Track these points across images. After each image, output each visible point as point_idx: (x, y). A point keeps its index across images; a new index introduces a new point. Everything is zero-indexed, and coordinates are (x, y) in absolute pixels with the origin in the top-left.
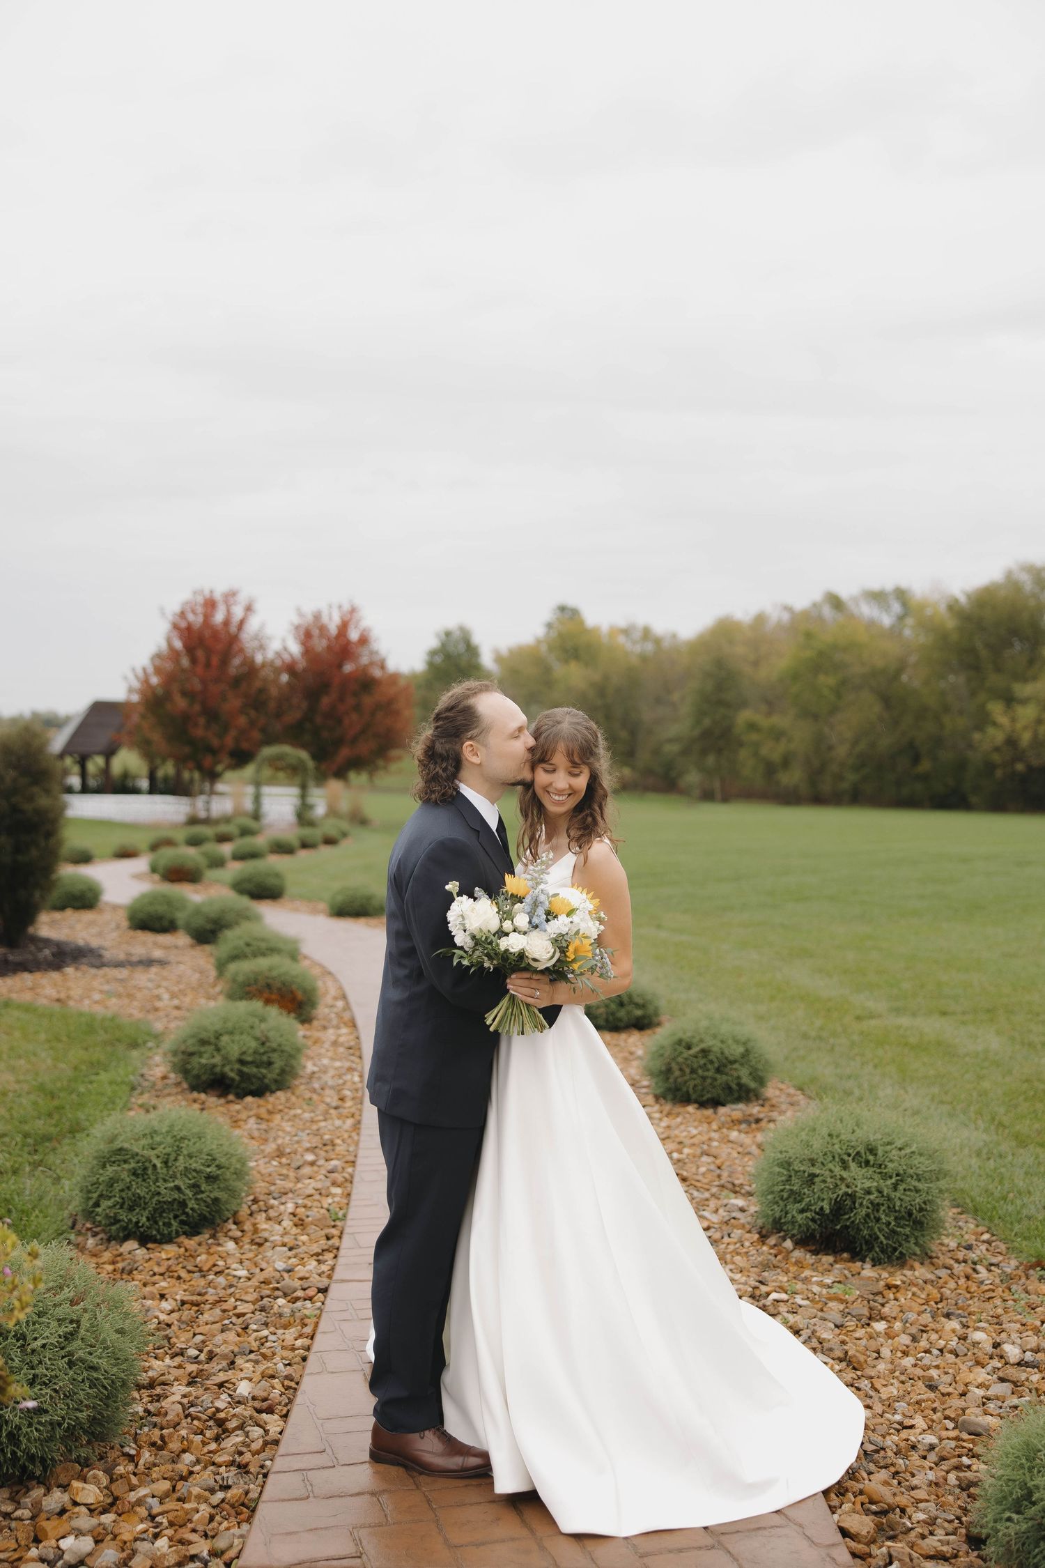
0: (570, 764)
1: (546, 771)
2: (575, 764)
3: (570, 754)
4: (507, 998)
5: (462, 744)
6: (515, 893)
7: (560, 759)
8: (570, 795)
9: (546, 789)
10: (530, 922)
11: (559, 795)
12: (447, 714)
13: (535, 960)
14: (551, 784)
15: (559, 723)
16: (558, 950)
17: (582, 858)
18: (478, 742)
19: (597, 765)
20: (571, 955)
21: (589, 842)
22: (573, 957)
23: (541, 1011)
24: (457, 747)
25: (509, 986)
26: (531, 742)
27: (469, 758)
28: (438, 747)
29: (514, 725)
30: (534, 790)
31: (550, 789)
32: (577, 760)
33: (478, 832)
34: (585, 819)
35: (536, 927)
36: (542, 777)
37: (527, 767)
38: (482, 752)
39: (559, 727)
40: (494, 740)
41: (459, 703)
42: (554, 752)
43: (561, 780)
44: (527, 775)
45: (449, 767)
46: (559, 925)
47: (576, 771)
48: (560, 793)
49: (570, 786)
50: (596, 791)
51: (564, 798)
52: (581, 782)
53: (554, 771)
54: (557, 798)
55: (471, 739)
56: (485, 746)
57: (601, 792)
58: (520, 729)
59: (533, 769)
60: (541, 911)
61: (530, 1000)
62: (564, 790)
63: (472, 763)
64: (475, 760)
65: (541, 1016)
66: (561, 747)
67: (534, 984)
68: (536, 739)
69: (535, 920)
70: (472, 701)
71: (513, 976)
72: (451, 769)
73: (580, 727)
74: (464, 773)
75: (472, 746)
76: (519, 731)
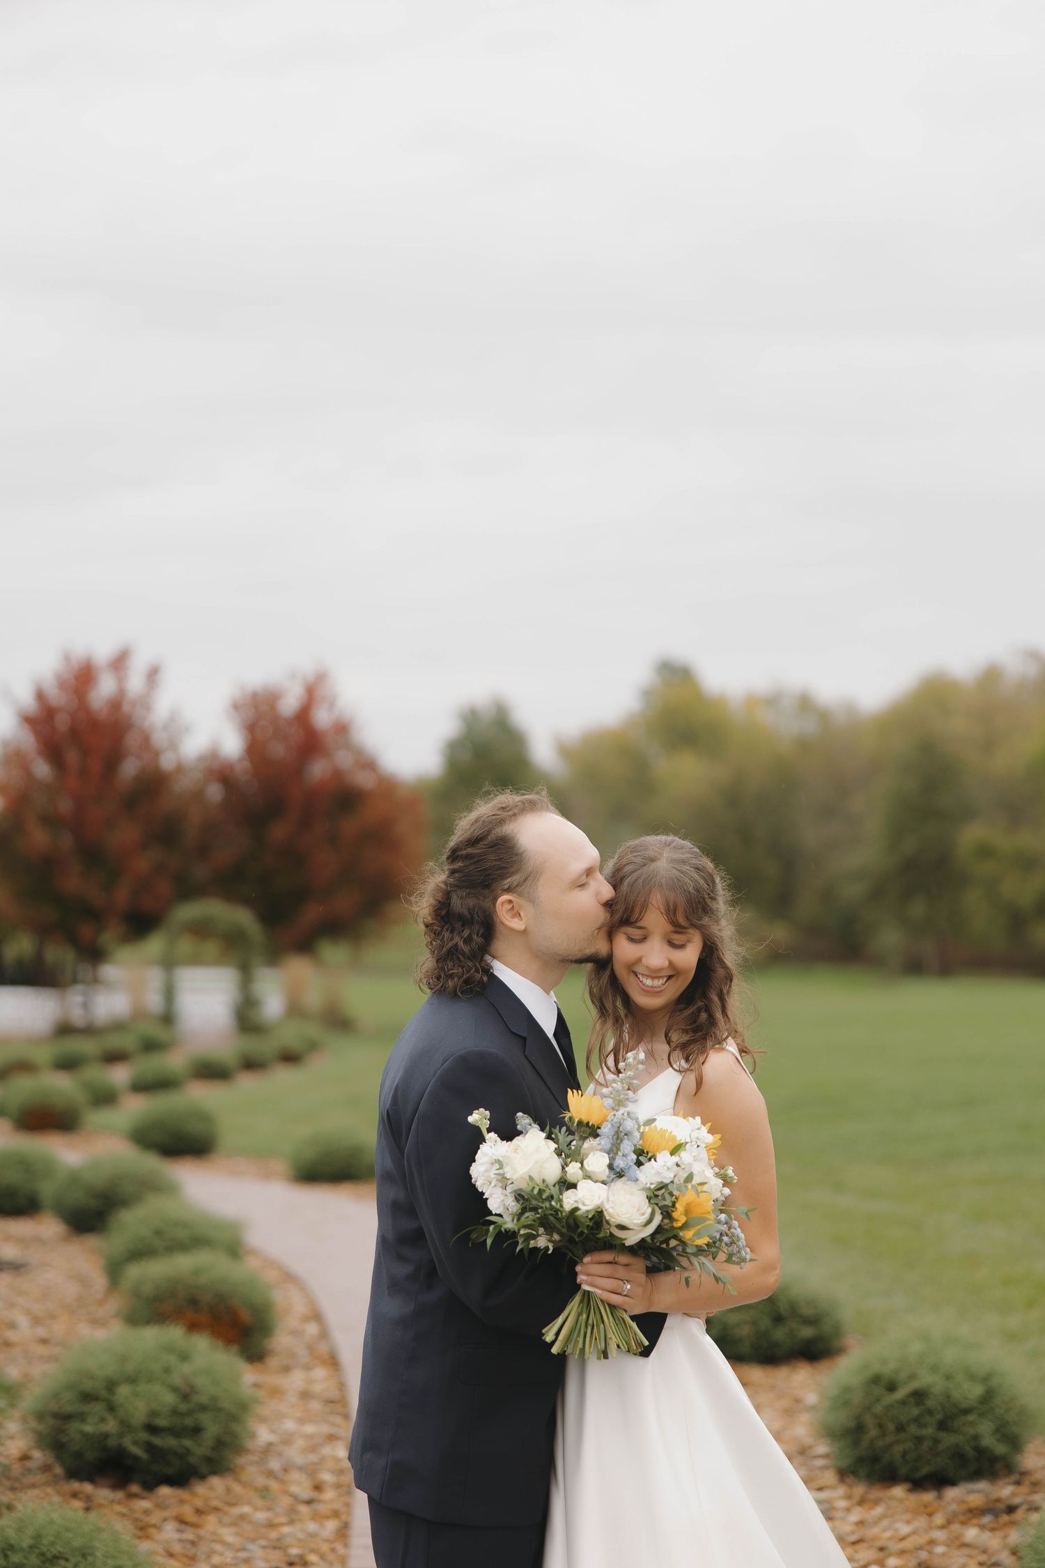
0: (670, 928)
1: (631, 940)
2: (678, 928)
3: (670, 912)
4: (578, 1298)
5: (496, 899)
6: (585, 1121)
7: (654, 920)
8: (670, 977)
9: (632, 968)
10: (611, 1167)
11: (653, 978)
12: (470, 850)
13: (622, 1227)
14: (639, 960)
15: (653, 860)
16: (658, 1211)
17: (692, 1077)
18: (520, 895)
19: (714, 929)
20: (680, 1217)
21: (703, 1051)
22: (683, 1219)
23: (633, 1318)
24: (487, 904)
25: (581, 1278)
26: (607, 892)
27: (506, 922)
28: (457, 903)
29: (578, 866)
30: (612, 970)
31: (639, 969)
32: (682, 920)
33: (524, 1039)
34: (694, 1018)
35: (620, 1175)
36: (625, 950)
37: (603, 934)
38: (527, 911)
39: (653, 866)
40: (546, 891)
41: (489, 832)
42: (645, 907)
43: (655, 954)
44: (601, 947)
45: (475, 937)
46: (659, 1170)
47: (678, 939)
48: (654, 974)
49: (671, 964)
50: (714, 971)
51: (661, 981)
52: (689, 957)
53: (643, 939)
54: (649, 982)
55: (509, 890)
56: (532, 901)
57: (721, 972)
58: (589, 872)
59: (610, 934)
60: (627, 1147)
61: (615, 1299)
62: (661, 970)
63: (512, 930)
64: (516, 924)
65: (634, 1325)
66: (657, 899)
67: (621, 1272)
68: (615, 887)
69: (620, 1163)
70: (509, 829)
71: (587, 1259)
72: (477, 940)
73: (686, 868)
74: (499, 945)
75: (510, 902)
76: (587, 875)
